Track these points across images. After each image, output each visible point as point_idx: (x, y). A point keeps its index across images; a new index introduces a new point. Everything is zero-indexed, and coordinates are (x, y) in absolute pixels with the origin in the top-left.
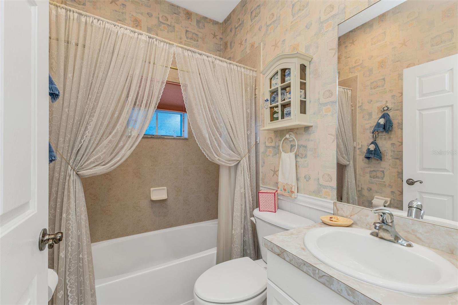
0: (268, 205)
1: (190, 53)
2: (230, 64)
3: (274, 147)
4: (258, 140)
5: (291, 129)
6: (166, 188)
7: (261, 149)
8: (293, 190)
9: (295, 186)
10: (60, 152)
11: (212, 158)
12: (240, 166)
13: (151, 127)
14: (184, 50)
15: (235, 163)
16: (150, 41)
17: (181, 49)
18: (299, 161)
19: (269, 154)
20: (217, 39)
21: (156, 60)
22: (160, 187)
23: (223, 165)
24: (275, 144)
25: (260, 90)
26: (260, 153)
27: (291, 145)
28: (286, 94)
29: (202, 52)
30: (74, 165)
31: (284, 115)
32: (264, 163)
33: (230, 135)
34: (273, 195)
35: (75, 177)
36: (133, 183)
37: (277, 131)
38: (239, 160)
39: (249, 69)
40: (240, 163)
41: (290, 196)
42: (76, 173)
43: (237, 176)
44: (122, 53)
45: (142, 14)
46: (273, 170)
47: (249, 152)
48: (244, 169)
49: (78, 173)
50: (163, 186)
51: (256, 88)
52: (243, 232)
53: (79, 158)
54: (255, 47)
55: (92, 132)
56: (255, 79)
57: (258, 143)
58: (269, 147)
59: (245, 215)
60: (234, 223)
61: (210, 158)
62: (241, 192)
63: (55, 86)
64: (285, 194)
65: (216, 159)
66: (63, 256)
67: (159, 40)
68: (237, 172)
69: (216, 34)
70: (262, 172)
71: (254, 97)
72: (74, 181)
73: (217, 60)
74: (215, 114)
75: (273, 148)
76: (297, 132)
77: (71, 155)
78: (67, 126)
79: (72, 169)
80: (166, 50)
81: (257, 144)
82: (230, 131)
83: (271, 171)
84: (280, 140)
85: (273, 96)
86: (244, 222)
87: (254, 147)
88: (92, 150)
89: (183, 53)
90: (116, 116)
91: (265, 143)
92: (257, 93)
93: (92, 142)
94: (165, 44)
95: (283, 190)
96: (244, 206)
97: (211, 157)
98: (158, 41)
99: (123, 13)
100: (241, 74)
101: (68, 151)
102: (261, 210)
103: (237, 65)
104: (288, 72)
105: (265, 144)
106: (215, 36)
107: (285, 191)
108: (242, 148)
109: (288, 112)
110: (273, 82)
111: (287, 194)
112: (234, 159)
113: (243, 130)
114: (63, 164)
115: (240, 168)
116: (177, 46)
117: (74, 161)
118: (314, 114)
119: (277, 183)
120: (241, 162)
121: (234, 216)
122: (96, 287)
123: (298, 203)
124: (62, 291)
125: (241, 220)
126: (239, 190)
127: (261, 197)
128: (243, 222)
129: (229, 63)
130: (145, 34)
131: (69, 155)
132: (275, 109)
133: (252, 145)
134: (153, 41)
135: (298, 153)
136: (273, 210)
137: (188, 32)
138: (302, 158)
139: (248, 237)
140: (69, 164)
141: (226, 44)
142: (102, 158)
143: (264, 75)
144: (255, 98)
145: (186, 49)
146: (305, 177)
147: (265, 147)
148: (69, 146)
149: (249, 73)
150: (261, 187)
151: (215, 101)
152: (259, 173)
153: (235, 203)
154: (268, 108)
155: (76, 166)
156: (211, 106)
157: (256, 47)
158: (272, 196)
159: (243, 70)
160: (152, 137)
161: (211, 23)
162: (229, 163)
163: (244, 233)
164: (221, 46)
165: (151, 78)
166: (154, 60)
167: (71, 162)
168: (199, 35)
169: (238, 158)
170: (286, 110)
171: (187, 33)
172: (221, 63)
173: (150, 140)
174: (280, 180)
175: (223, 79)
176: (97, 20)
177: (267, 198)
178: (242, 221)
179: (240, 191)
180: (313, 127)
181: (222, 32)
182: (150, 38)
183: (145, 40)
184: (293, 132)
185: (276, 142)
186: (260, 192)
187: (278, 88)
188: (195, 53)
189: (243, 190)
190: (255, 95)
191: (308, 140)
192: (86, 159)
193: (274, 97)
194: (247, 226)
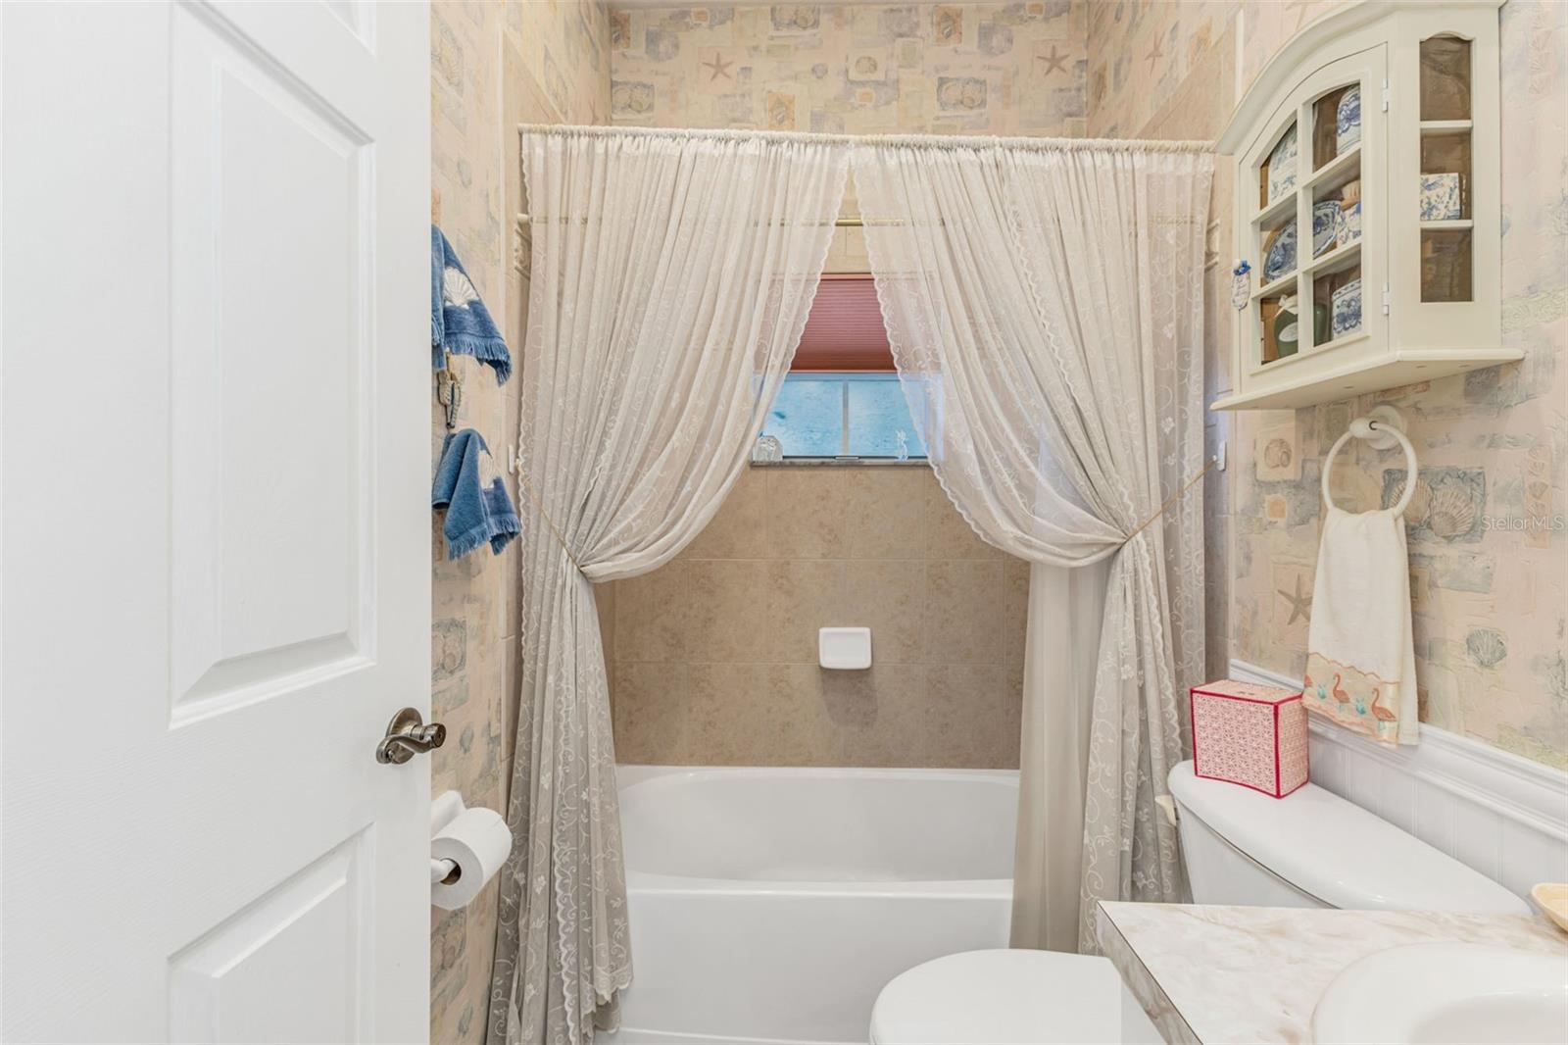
0: (1243, 754)
1: (906, 155)
2: (1079, 149)
3: (1297, 486)
4: (1220, 458)
5: (1385, 392)
6: (867, 631)
7: (1237, 494)
8: (1387, 703)
9: (1399, 684)
10: (546, 513)
11: (991, 533)
12: (1119, 569)
13: (828, 431)
14: (885, 149)
15: (1094, 553)
16: (773, 154)
17: (872, 150)
18: (1432, 558)
19: (1274, 520)
20: (1063, 70)
21: (789, 209)
22: (849, 626)
23: (1041, 563)
24: (1303, 467)
25: (1231, 231)
26: (1228, 513)
27: (1388, 472)
28: (1343, 219)
29: (952, 138)
30: (574, 547)
31: (1330, 327)
32: (1248, 558)
33: (1072, 441)
34: (1266, 711)
35: (574, 577)
36: (769, 606)
37: (1315, 406)
38: (1114, 544)
39: (1175, 151)
40: (1120, 557)
41: (1368, 732)
42: (578, 568)
43: (1107, 609)
44: (689, 215)
45: (796, 78)
46: (1294, 595)
47: (1169, 506)
48: (1136, 581)
49: (582, 569)
50: (857, 623)
51: (1213, 224)
52: (1128, 848)
53: (584, 529)
54: (1213, 43)
55: (614, 455)
56: (1207, 184)
57: (1222, 467)
58: (1270, 483)
59: (1143, 778)
60: (1089, 802)
61: (986, 534)
62: (1124, 677)
63: (500, 341)
64: (1343, 715)
65: (1007, 534)
66: (546, 787)
67: (801, 142)
68: (1109, 594)
69: (1060, 53)
70: (1238, 601)
71: (1202, 267)
72: (574, 590)
73: (1017, 154)
74: (1006, 363)
75: (1293, 490)
76: (1419, 406)
77: (568, 521)
78: (560, 443)
79: (570, 560)
80: (821, 169)
81: (1212, 477)
82: (1068, 424)
83: (1283, 598)
84: (1324, 452)
85: (1279, 244)
86: (1137, 809)
87: (1199, 487)
88: (613, 507)
89: (881, 161)
90: (673, 404)
91: (1255, 465)
92: (1216, 247)
93: (614, 483)
94: (820, 147)
95: (1329, 692)
96: (1134, 739)
97: (989, 531)
98: (796, 145)
99: (743, 95)
100: (1129, 183)
101: (562, 509)
102: (1203, 769)
103: (1109, 150)
104: (1352, 106)
105: (1255, 473)
106: (1054, 61)
107: (1341, 702)
108: (1126, 493)
109: (1349, 306)
110: (1275, 175)
111: (1352, 719)
112: (1088, 537)
113: (1134, 416)
114: (551, 543)
115: (1120, 580)
116: (858, 145)
117: (574, 537)
118: (1532, 290)
119: (1305, 657)
120: (1126, 551)
121: (1090, 773)
122: (630, 892)
123: (1421, 773)
124: (543, 878)
125: (1123, 795)
126: (1112, 670)
127: (1201, 712)
128: (1130, 808)
129: (1071, 150)
130: (758, 137)
131: (564, 520)
132: (1285, 304)
133: (1186, 479)
134: (780, 150)
135: (1428, 514)
136: (1268, 785)
137: (945, 83)
138: (1449, 539)
139: (1159, 877)
140: (564, 544)
141: (1100, 78)
142: (634, 530)
143: (1232, 154)
144: (1208, 270)
145: (892, 145)
146: (1468, 641)
147: (1254, 485)
148: (564, 497)
149: (1176, 168)
150: (1233, 666)
151: (1003, 312)
152: (1226, 603)
153: (1096, 721)
154: (1250, 302)
155: (579, 549)
156: (987, 336)
157: (1217, 43)
158: (1260, 717)
159: (1140, 160)
160: (823, 463)
161: (1040, 17)
162: (1069, 553)
163: (1134, 856)
164: (1083, 91)
165: (774, 274)
166: (784, 213)
167: (567, 536)
168: (988, 82)
169: (1112, 534)
170: (1339, 300)
171: (945, 87)
172: (1032, 159)
173: (817, 472)
174: (1314, 645)
175: (1042, 220)
176: (630, 138)
177: (1234, 723)
178: (1123, 803)
179: (1119, 674)
180: (1528, 365)
181: (1086, 36)
182: (771, 142)
183: (755, 156)
184: (1395, 407)
185: (1304, 461)
186: (1196, 689)
187: (1294, 199)
188: (926, 149)
189: (1130, 671)
190: (1209, 255)
191: (1487, 441)
192: (601, 531)
193: (1283, 245)
194: (1155, 828)
